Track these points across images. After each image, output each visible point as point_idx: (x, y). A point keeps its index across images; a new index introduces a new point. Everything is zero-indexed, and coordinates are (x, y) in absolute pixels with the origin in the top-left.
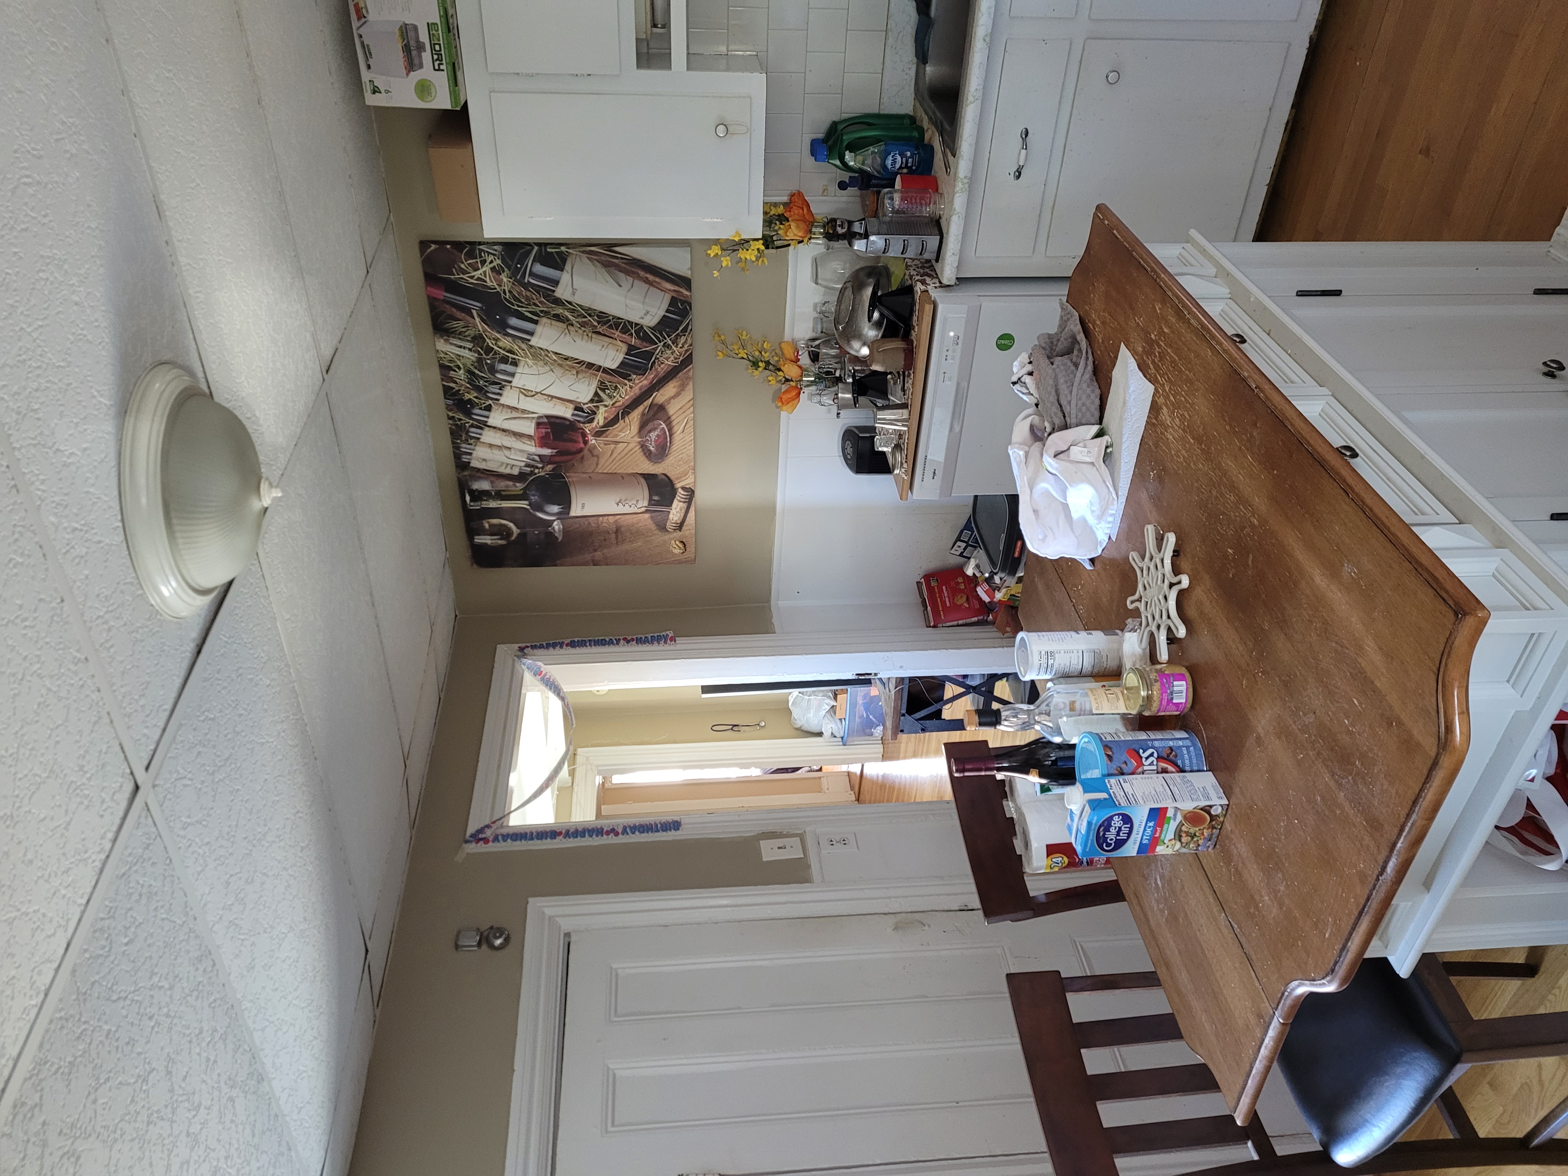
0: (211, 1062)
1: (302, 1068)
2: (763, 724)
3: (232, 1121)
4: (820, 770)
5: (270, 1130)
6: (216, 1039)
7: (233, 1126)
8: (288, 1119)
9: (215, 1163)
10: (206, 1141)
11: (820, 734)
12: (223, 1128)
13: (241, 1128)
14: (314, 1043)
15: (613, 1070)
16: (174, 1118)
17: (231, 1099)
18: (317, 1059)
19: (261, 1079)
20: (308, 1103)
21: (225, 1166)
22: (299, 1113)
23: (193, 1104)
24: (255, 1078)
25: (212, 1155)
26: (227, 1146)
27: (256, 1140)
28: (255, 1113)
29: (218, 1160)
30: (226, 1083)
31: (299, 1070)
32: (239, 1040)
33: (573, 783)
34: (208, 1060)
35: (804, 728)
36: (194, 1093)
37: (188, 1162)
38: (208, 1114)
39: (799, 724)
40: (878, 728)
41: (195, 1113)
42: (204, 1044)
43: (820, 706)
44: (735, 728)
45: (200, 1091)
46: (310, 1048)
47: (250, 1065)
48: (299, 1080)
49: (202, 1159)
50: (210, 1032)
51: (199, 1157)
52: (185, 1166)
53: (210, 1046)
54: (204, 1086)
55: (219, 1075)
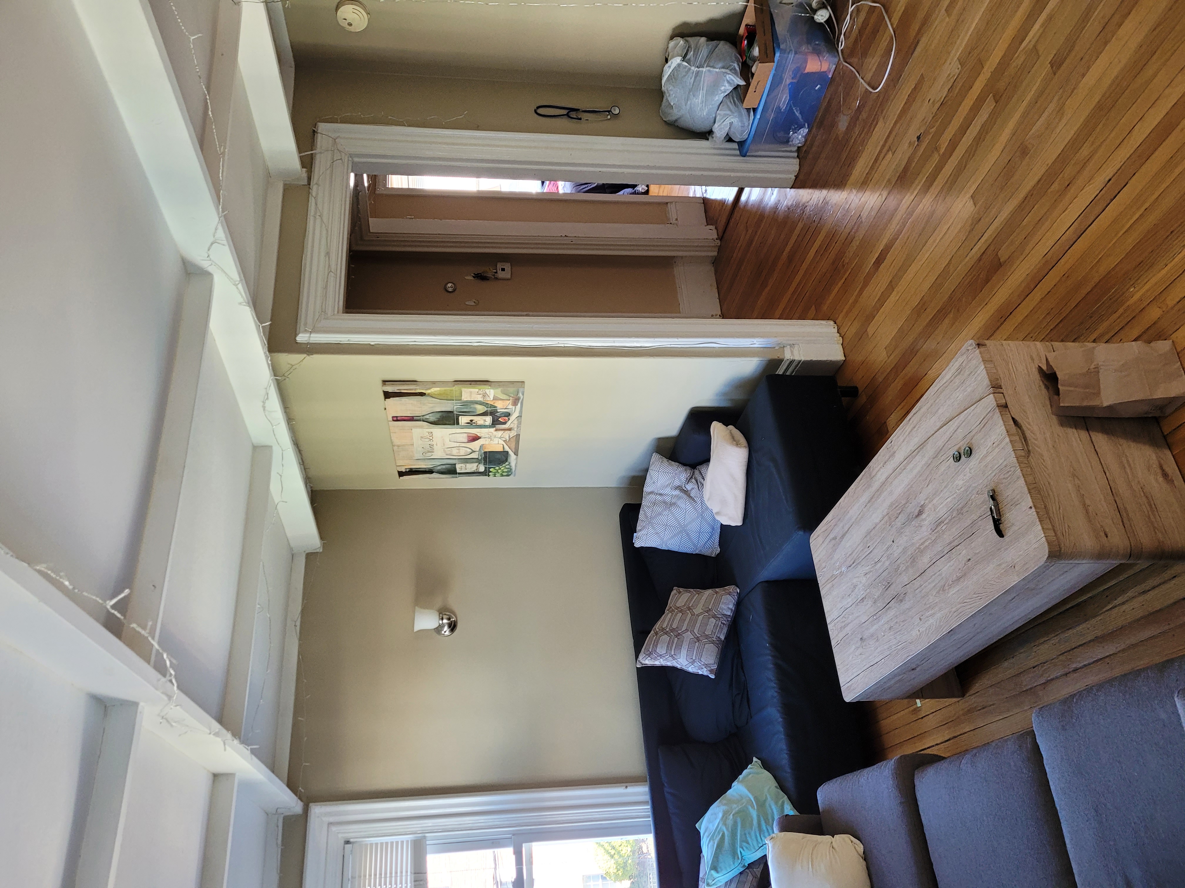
2: (617, 111)
4: (647, 192)
11: (706, 135)
33: (309, 179)
35: (682, 123)
39: (675, 114)
40: (801, 131)
43: (715, 86)
44: (573, 114)
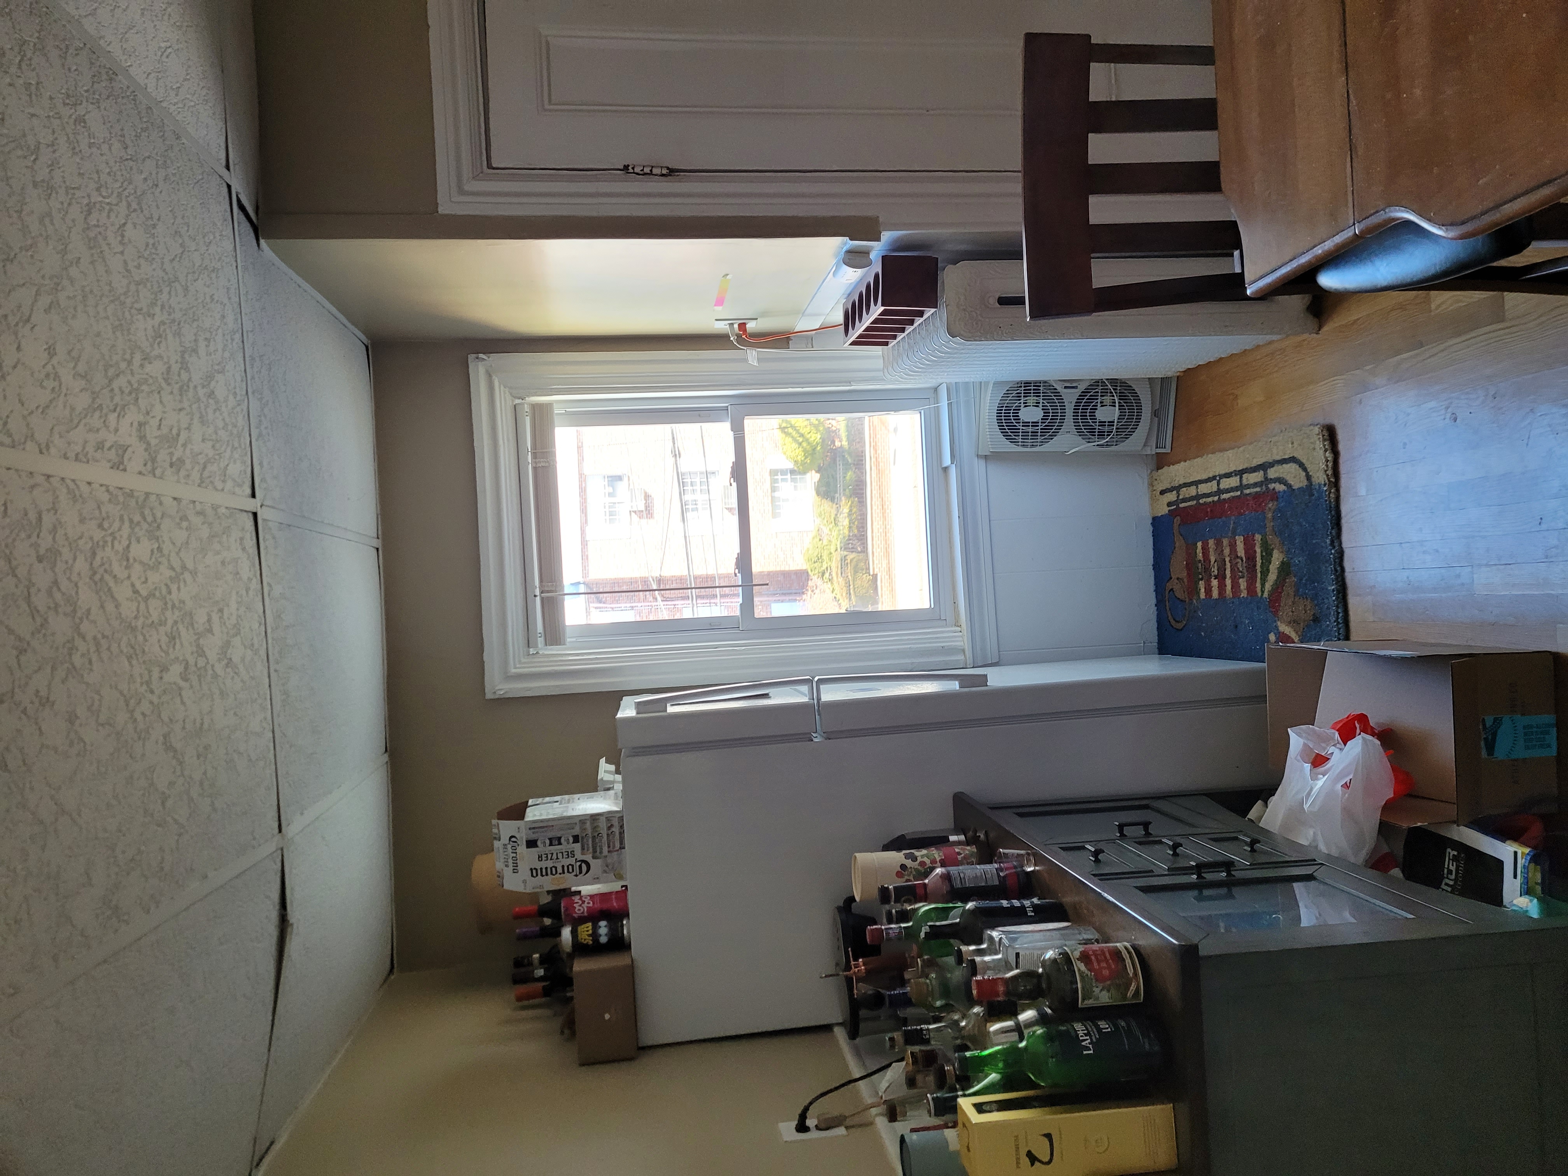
0: (33, 88)
1: (163, 45)
3: (91, 145)
5: (147, 129)
6: (29, 54)
7: (94, 150)
8: (164, 104)
9: (85, 201)
10: (64, 182)
12: (82, 159)
13: (105, 147)
14: (169, 10)
15: (546, 36)
16: (9, 174)
17: (81, 120)
18: (180, 28)
19: (112, 74)
20: (185, 80)
21: (101, 199)
22: (177, 95)
23: (28, 148)
24: (104, 77)
25: (78, 194)
26: (95, 176)
27: (130, 151)
28: (118, 121)
29: (89, 196)
30: (65, 104)
31: (160, 48)
32: (64, 40)
34: (28, 85)
36: (24, 135)
37: (49, 214)
38: (54, 152)
41: (34, 157)
42: (13, 70)
45: (32, 129)
46: (166, 17)
47: (92, 63)
48: (164, 59)
49: (66, 205)
50: (17, 49)
51: (62, 203)
52: (47, 221)
53: (24, 66)
54: (35, 121)
55: (51, 98)
